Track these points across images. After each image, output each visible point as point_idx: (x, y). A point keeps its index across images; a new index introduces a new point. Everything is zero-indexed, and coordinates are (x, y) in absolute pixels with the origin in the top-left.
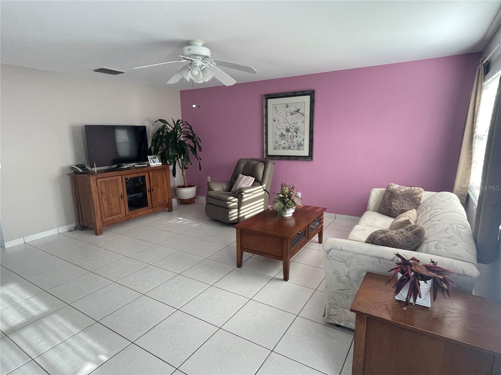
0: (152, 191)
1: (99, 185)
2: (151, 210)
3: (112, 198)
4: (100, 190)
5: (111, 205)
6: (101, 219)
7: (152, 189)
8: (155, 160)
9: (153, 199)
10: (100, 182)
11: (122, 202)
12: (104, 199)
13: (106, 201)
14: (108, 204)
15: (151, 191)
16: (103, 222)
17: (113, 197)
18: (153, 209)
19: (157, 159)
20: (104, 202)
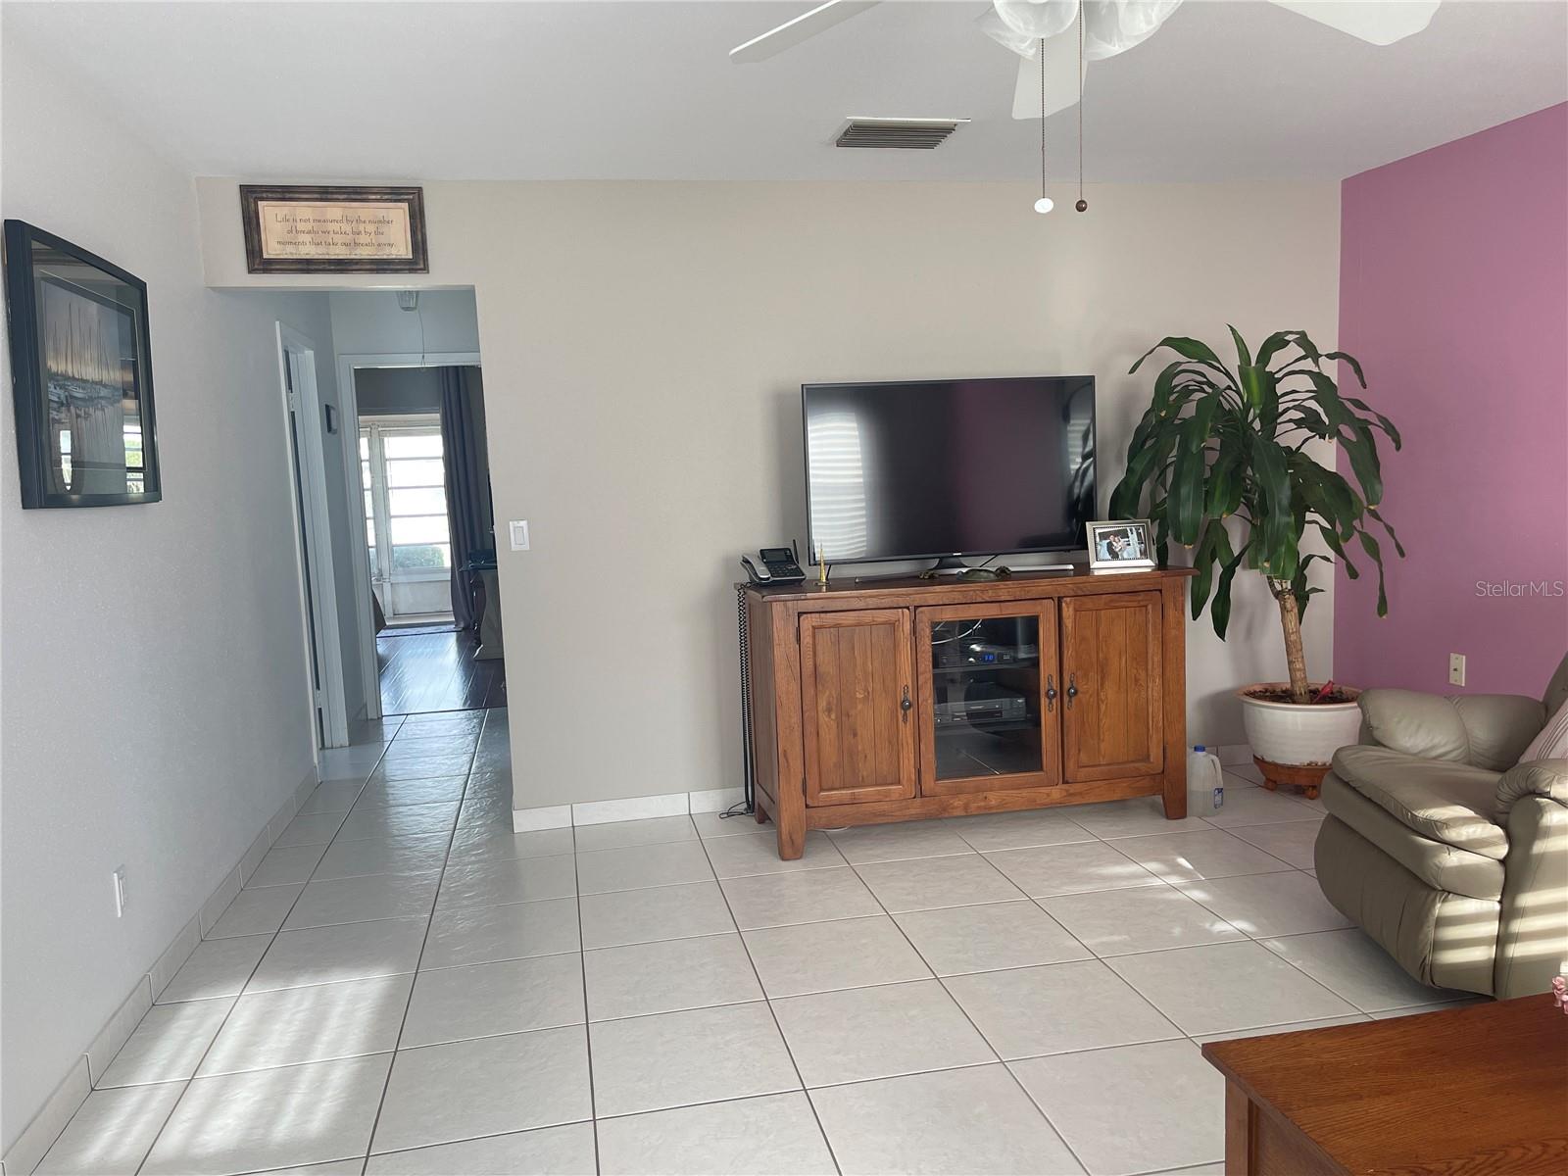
0: (1066, 698)
1: (807, 639)
2: (1056, 793)
3: (859, 707)
4: (808, 664)
5: (855, 735)
6: (804, 792)
7: (1067, 685)
8: (1118, 545)
9: (1071, 739)
10: (814, 628)
11: (907, 732)
12: (823, 704)
13: (833, 716)
14: (840, 725)
15: (1062, 694)
16: (807, 806)
17: (866, 698)
18: (1066, 786)
19: (1133, 538)
20: (823, 718)
